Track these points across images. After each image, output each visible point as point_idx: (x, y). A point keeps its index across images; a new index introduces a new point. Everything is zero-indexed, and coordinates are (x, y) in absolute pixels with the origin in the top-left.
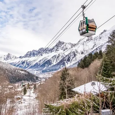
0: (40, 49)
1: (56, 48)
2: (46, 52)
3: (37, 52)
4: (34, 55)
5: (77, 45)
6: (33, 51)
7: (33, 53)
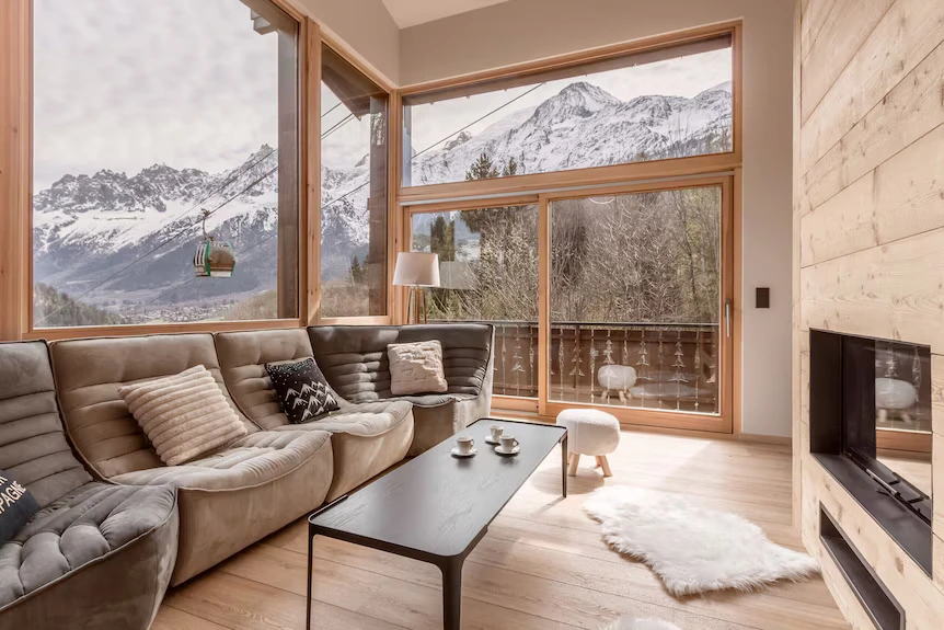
0: (151, 173)
1: (245, 180)
2: (190, 196)
3: (127, 183)
4: (106, 198)
5: (351, 179)
6: (97, 176)
7: (104, 188)
